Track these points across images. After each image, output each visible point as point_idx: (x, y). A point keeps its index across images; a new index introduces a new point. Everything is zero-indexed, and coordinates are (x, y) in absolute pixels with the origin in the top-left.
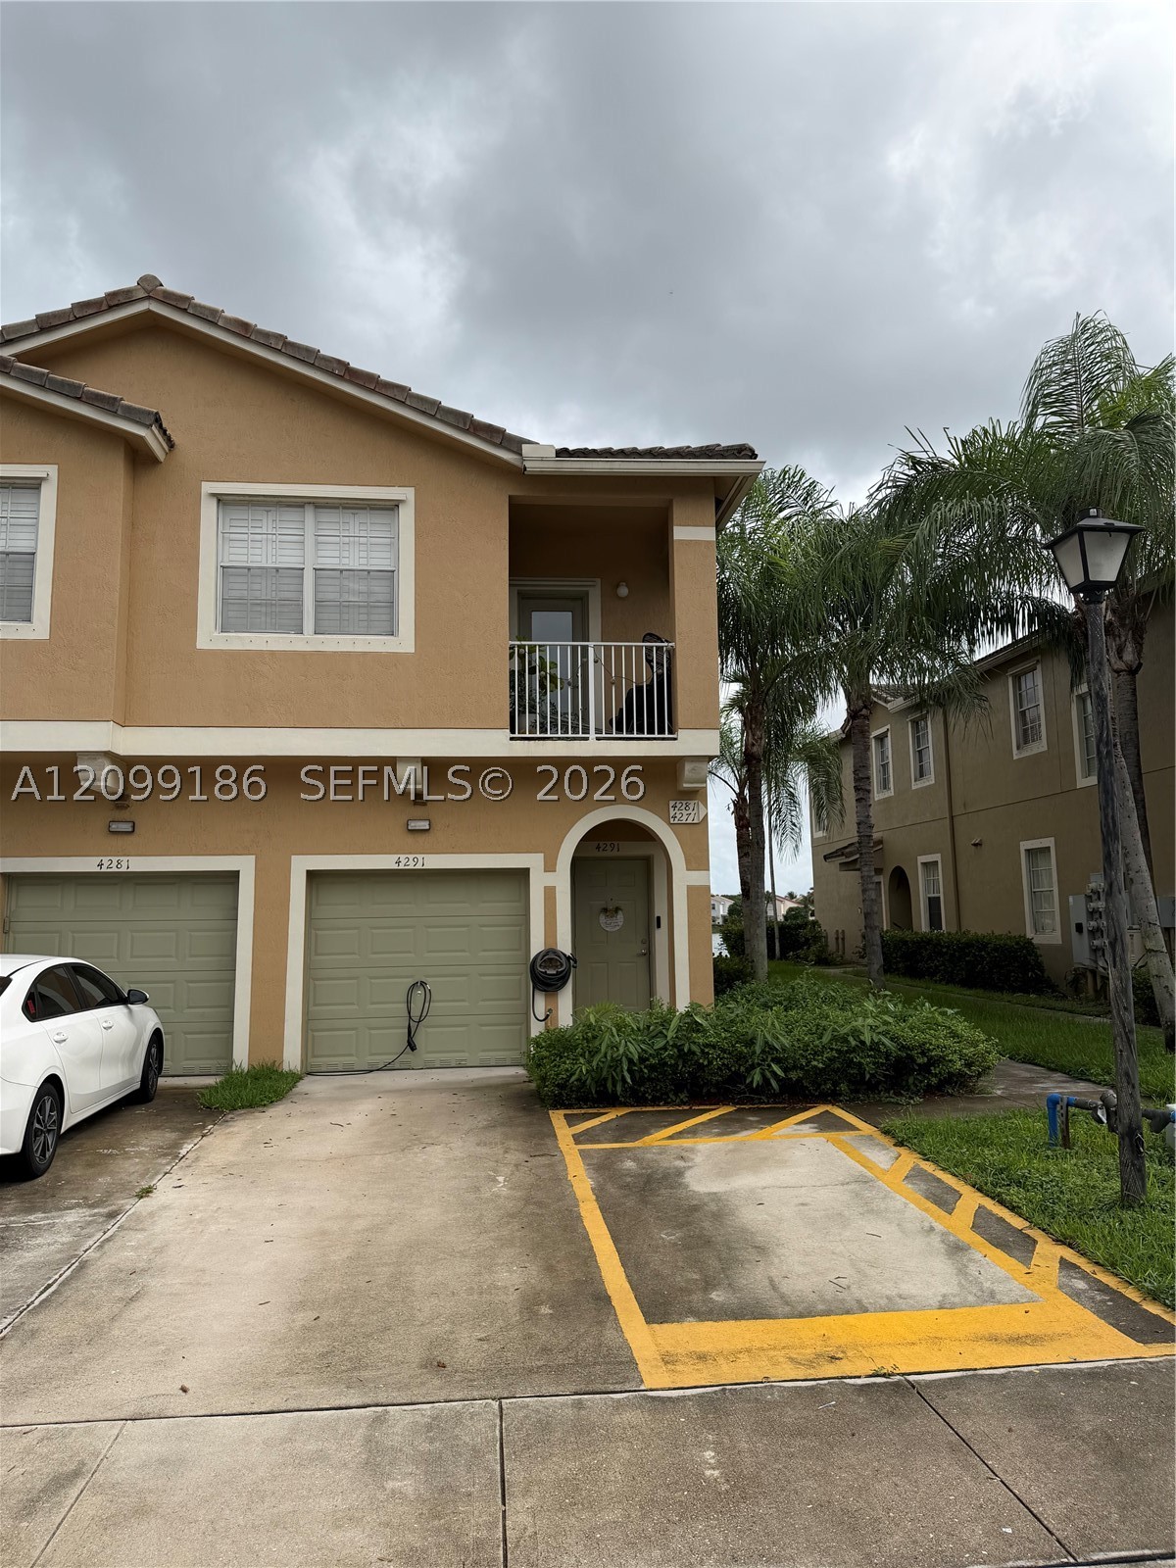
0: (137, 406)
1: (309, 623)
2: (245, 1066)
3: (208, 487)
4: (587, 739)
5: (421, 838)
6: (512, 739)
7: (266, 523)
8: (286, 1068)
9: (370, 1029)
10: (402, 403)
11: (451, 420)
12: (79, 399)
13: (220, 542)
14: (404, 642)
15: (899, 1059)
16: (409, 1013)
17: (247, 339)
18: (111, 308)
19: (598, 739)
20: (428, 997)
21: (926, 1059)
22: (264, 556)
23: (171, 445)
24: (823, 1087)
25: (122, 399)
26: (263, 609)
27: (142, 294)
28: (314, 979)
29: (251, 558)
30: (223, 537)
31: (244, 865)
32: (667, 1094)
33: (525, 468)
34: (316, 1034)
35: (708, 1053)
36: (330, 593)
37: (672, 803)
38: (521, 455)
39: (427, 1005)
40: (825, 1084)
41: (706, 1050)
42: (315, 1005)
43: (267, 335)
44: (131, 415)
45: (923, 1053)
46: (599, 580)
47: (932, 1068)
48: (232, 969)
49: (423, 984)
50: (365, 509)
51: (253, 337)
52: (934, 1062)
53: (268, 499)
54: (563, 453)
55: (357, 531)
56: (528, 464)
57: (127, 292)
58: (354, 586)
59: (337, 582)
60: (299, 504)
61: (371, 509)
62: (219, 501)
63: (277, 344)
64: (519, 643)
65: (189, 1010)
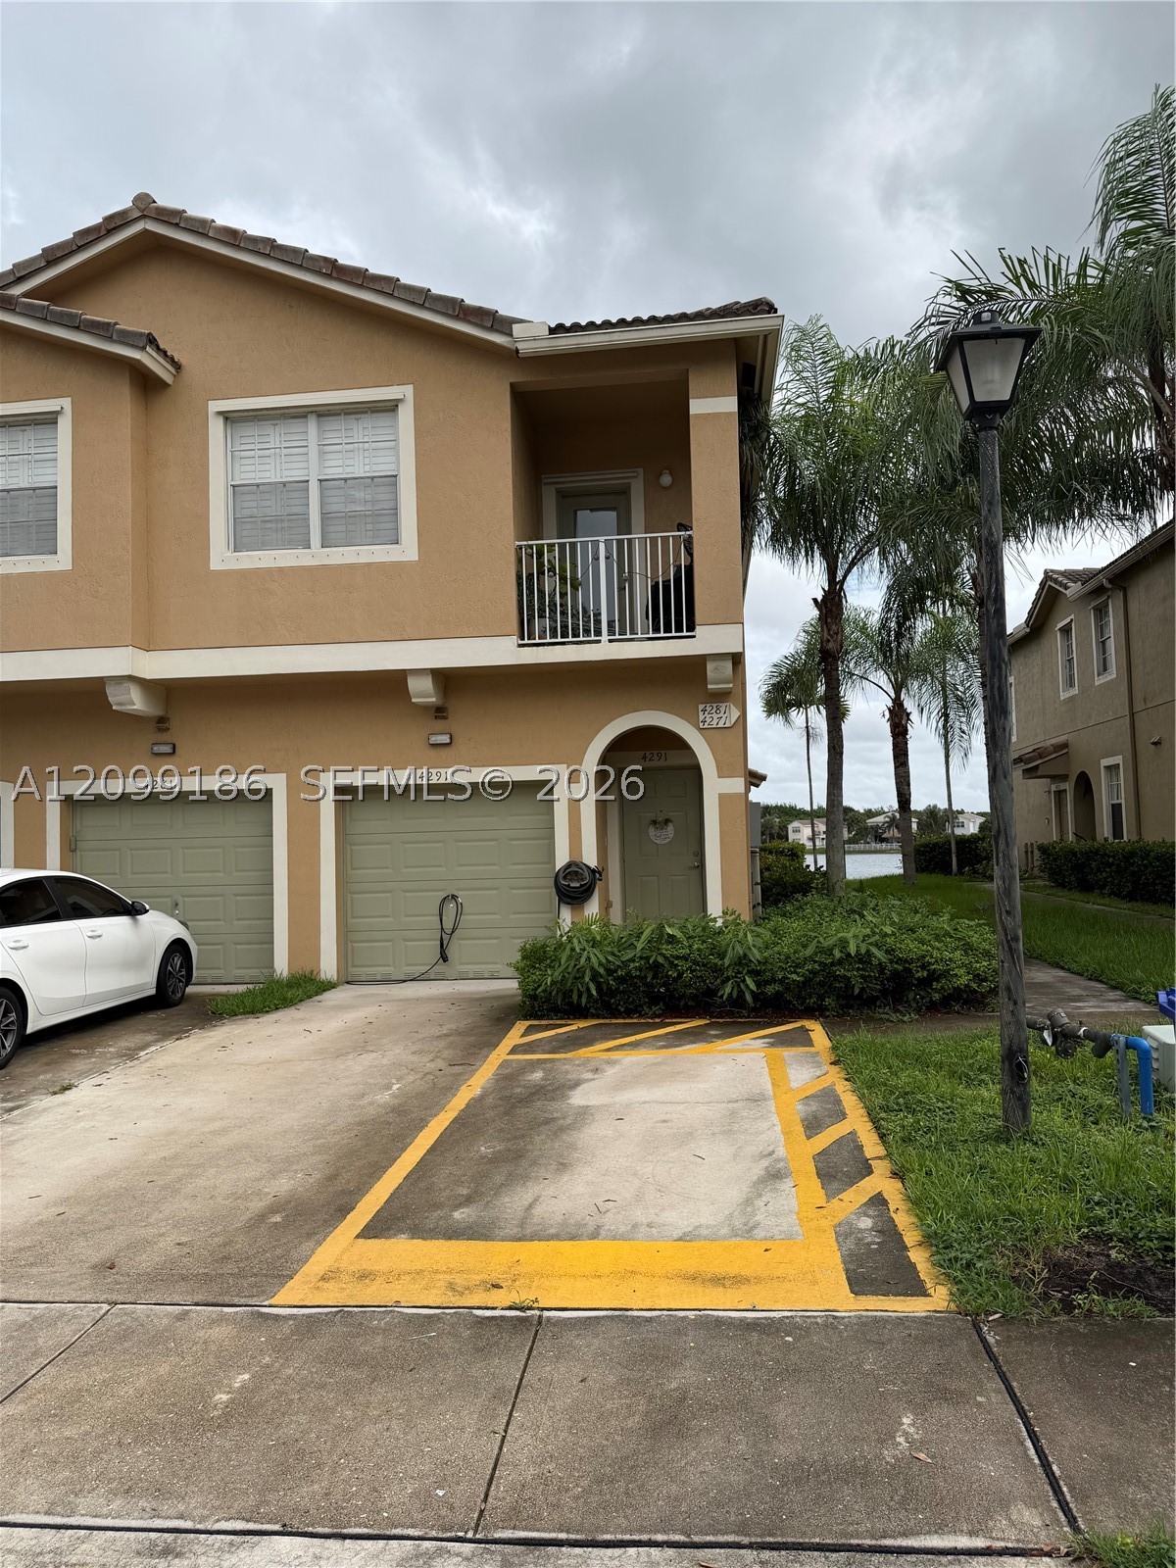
0: (130, 329)
1: (315, 537)
2: (285, 974)
3: (215, 406)
4: (599, 642)
5: (444, 753)
6: (520, 646)
7: (275, 437)
8: (323, 976)
9: (405, 940)
10: (391, 296)
11: (440, 307)
12: (77, 328)
13: (230, 461)
14: (408, 550)
15: (895, 974)
16: (442, 926)
17: (237, 247)
18: (110, 232)
19: (610, 641)
20: (460, 911)
21: (925, 974)
22: (273, 471)
23: (177, 366)
24: (808, 1001)
25: (116, 324)
26: (273, 525)
27: (137, 214)
28: (351, 893)
29: (260, 475)
30: (232, 456)
31: (277, 783)
32: (641, 1006)
33: (517, 351)
34: (355, 945)
35: (677, 965)
36: (336, 505)
37: (701, 707)
38: (511, 335)
39: (459, 917)
40: (811, 997)
41: (676, 962)
42: (353, 918)
43: (255, 240)
44: (127, 338)
45: (923, 967)
46: (641, 470)
47: (935, 983)
48: (269, 883)
49: (454, 897)
50: (366, 412)
51: (242, 245)
52: (934, 977)
53: (271, 412)
54: (560, 328)
55: (361, 436)
56: (520, 346)
57: (123, 214)
58: (359, 494)
59: (342, 492)
60: (300, 414)
61: (373, 412)
62: (226, 419)
63: (265, 249)
64: (525, 543)
65: (240, 922)
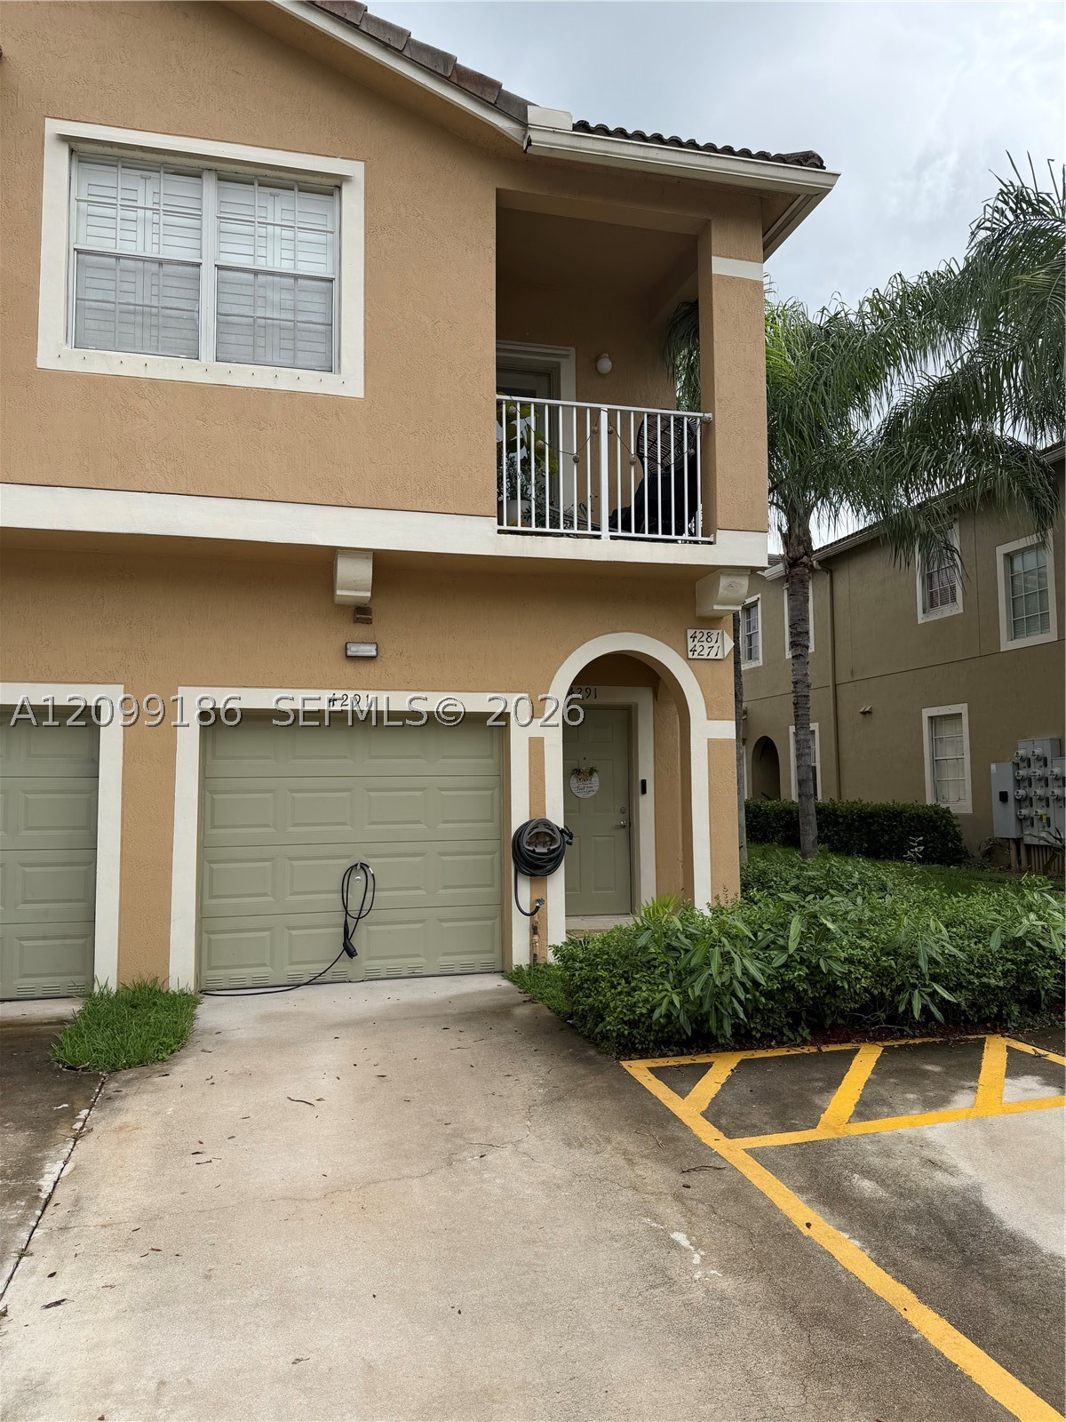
1: (207, 347)
2: (113, 986)
3: (54, 127)
4: (598, 537)
5: (365, 669)
6: (500, 532)
8: (173, 986)
9: (290, 928)
11: (423, 60)
13: (74, 213)
14: (349, 381)
16: (346, 908)
20: (371, 883)
22: (140, 240)
26: (139, 318)
28: (210, 862)
29: (121, 243)
30: (78, 207)
33: (531, 145)
34: (215, 937)
36: (240, 306)
37: (690, 633)
38: (525, 123)
39: (369, 894)
42: (212, 897)
46: (573, 350)
48: (92, 847)
49: (364, 867)
50: (293, 184)
54: (582, 126)
55: (279, 216)
56: (534, 136)
58: (275, 296)
59: (249, 291)
60: (194, 171)
61: (298, 185)
62: (72, 151)
65: (29, 906)
